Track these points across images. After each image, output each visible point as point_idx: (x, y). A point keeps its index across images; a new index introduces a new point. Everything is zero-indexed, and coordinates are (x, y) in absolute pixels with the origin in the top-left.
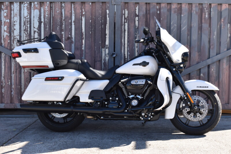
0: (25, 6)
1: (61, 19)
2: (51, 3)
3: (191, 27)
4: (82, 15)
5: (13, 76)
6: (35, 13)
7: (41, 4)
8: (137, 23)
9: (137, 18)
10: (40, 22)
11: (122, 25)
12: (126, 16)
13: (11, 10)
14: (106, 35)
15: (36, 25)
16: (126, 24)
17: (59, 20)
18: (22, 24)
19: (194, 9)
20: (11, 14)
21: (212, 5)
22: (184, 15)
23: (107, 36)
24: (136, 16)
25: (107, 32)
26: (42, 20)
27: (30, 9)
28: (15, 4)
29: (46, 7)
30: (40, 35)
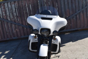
0: (9, 4)
1: (23, 6)
2: (18, 1)
4: (30, 4)
5: (10, 28)
6: (13, 6)
7: (15, 2)
8: (49, 4)
9: (49, 2)
11: (44, 5)
12: (45, 2)
15: (14, 10)
16: (46, 5)
18: (9, 10)
20: (5, 7)
23: (40, 10)
25: (39, 8)
26: (16, 8)
27: (11, 4)
28: (5, 4)
29: (17, 3)
30: (16, 13)
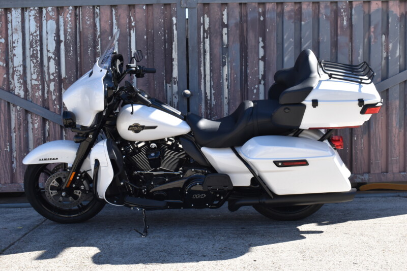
0: (31, 15)
1: (95, 35)
2: (76, 7)
3: (319, 42)
4: (130, 28)
5: (14, 135)
6: (49, 26)
7: (59, 10)
8: (225, 38)
9: (225, 30)
10: (58, 42)
11: (199, 43)
12: (207, 26)
13: (7, 22)
14: (172, 60)
15: (52, 46)
16: (207, 41)
17: (90, 37)
18: (28, 46)
19: (322, 11)
20: (7, 29)
21: (354, 4)
22: (307, 23)
23: (175, 63)
24: (224, 25)
25: (175, 55)
26: (62, 38)
27: (39, 20)
28: (14, 11)
29: (68, 16)
30: (58, 63)
